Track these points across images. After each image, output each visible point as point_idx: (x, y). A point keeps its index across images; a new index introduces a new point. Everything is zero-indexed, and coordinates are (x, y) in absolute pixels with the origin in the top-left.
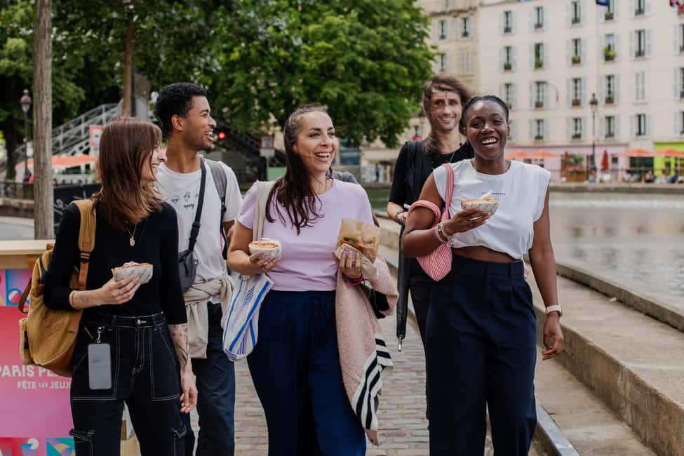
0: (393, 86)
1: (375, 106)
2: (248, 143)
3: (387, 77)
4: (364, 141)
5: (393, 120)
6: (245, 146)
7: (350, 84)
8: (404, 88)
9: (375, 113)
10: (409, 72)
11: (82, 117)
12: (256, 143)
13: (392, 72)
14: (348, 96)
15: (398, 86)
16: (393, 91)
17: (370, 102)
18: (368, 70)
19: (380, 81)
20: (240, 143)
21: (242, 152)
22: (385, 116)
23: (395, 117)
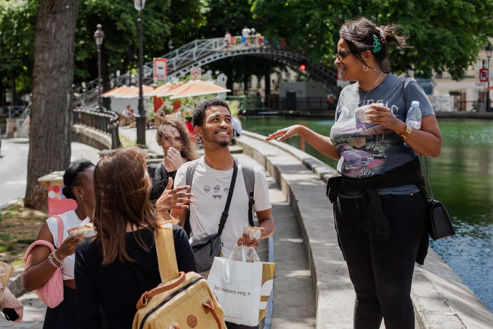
0: (462, 22)
1: (444, 40)
2: (328, 74)
3: (455, 13)
4: (434, 73)
5: (460, 54)
6: (325, 77)
7: (420, 21)
8: (472, 24)
9: (444, 47)
10: (476, 9)
11: (177, 51)
12: (334, 74)
13: (459, 9)
14: (418, 31)
15: (466, 22)
16: (461, 26)
17: (438, 37)
18: (437, 7)
19: (449, 17)
20: (320, 74)
21: (323, 83)
22: (453, 49)
23: (462, 50)
